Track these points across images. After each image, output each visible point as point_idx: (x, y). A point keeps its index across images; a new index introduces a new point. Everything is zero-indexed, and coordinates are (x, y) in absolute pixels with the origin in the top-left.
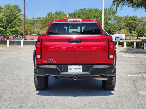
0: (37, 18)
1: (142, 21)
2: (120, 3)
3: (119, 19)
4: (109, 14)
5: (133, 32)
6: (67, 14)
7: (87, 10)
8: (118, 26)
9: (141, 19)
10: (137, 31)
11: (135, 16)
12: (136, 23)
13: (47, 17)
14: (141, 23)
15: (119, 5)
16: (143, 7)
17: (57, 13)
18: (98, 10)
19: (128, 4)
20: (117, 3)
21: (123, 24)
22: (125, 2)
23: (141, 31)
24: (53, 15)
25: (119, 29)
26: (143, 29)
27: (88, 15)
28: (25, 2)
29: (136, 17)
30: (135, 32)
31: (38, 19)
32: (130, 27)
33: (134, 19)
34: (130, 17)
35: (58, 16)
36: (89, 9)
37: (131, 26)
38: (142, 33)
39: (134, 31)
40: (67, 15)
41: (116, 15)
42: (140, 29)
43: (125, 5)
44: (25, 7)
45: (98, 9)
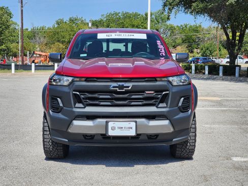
0: (39, 28)
1: (209, 34)
2: (173, 8)
3: (172, 29)
4: (157, 22)
5: (195, 50)
6: (87, 21)
7: (120, 15)
8: (172, 41)
9: (207, 31)
10: (202, 49)
11: (198, 25)
12: (200, 36)
13: (56, 26)
14: (208, 36)
15: (171, 11)
16: (206, 15)
17: (72, 20)
18: (139, 15)
19: (185, 9)
20: (169, 9)
21: (179, 38)
22: (180, 7)
23: (207, 49)
24: (66, 22)
25: (173, 46)
26: (210, 47)
27: (122, 23)
28: (22, 2)
29: (200, 26)
30: (199, 51)
31: (41, 30)
32: (189, 42)
33: (196, 30)
34: (191, 27)
35: (74, 25)
36: (124, 13)
37: (191, 41)
38: (209, 52)
39: (197, 48)
40: (88, 24)
41: (168, 23)
42: (206, 45)
43: (180, 12)
44: (22, 11)
45: (139, 13)
